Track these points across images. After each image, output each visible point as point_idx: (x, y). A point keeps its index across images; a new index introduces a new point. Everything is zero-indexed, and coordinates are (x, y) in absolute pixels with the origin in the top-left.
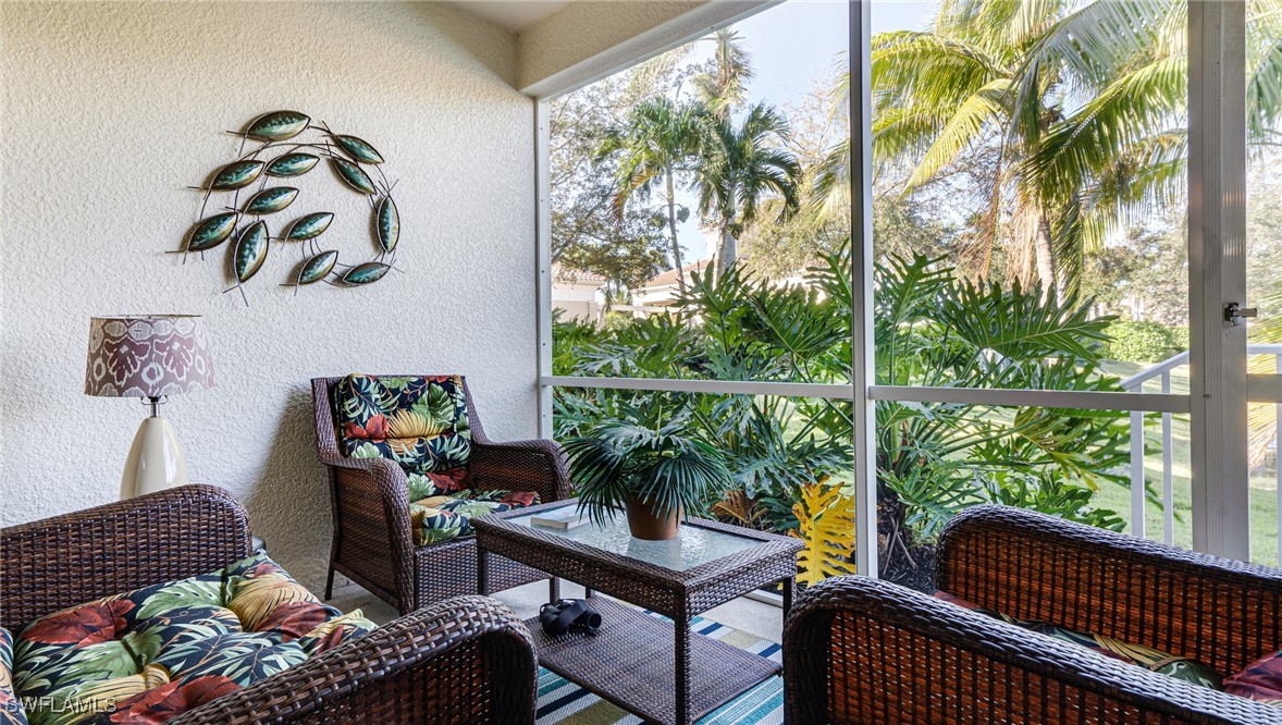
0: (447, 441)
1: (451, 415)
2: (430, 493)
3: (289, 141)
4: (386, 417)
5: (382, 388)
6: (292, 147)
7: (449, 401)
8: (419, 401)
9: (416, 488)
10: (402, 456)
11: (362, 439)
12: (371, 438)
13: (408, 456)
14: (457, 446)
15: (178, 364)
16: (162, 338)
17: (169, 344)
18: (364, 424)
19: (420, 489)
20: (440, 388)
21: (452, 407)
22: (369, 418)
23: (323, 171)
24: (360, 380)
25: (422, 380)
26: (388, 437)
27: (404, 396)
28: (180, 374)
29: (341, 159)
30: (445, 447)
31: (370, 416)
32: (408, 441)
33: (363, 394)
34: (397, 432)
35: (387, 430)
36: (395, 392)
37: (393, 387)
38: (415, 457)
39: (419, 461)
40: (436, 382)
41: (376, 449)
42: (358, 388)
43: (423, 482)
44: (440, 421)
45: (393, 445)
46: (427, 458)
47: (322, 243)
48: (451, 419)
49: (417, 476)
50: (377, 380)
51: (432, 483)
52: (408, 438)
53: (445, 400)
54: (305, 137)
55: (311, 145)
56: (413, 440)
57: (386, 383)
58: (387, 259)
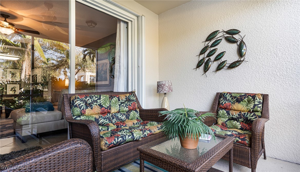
0: (249, 114)
1: (252, 106)
2: (239, 128)
3: (215, 38)
4: (231, 104)
5: (231, 96)
6: (216, 39)
7: (253, 102)
8: (243, 101)
9: (234, 125)
10: (232, 115)
11: (222, 109)
12: (225, 109)
13: (234, 116)
14: (252, 116)
15: (163, 89)
16: (161, 84)
17: (162, 85)
18: (223, 105)
19: (235, 126)
20: (251, 98)
21: (253, 104)
22: (224, 103)
23: (224, 42)
24: (224, 93)
25: (246, 94)
26: (231, 110)
27: (237, 99)
28: (163, 90)
29: (228, 37)
30: (248, 116)
31: (225, 103)
32: (236, 112)
33: (224, 97)
34: (233, 109)
35: (230, 107)
36: (235, 97)
37: (235, 96)
38: (237, 116)
39: (238, 118)
40: (250, 96)
41: (225, 112)
42: (223, 95)
43: (237, 124)
44: (248, 108)
45: (231, 112)
46: (241, 118)
47: (223, 59)
48: (251, 108)
49: (236, 122)
50: (230, 94)
51: (240, 125)
52: (236, 110)
53: (252, 101)
54: (219, 35)
55: (220, 37)
56: (238, 111)
57: (233, 95)
58: (242, 59)
